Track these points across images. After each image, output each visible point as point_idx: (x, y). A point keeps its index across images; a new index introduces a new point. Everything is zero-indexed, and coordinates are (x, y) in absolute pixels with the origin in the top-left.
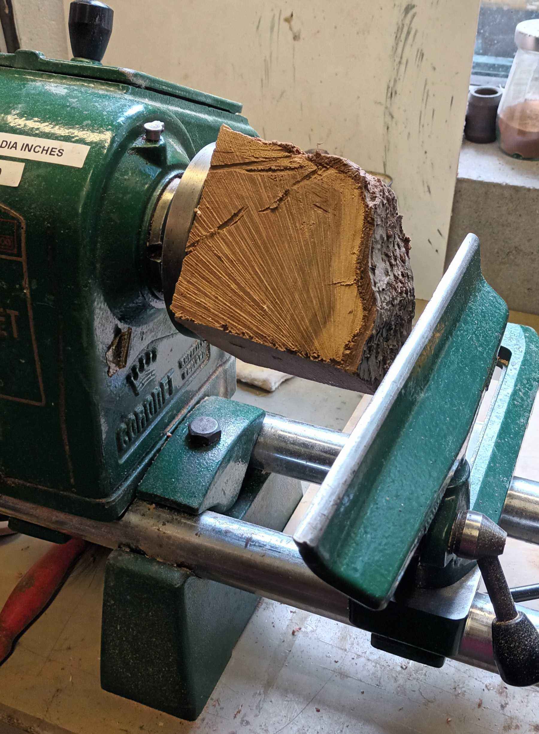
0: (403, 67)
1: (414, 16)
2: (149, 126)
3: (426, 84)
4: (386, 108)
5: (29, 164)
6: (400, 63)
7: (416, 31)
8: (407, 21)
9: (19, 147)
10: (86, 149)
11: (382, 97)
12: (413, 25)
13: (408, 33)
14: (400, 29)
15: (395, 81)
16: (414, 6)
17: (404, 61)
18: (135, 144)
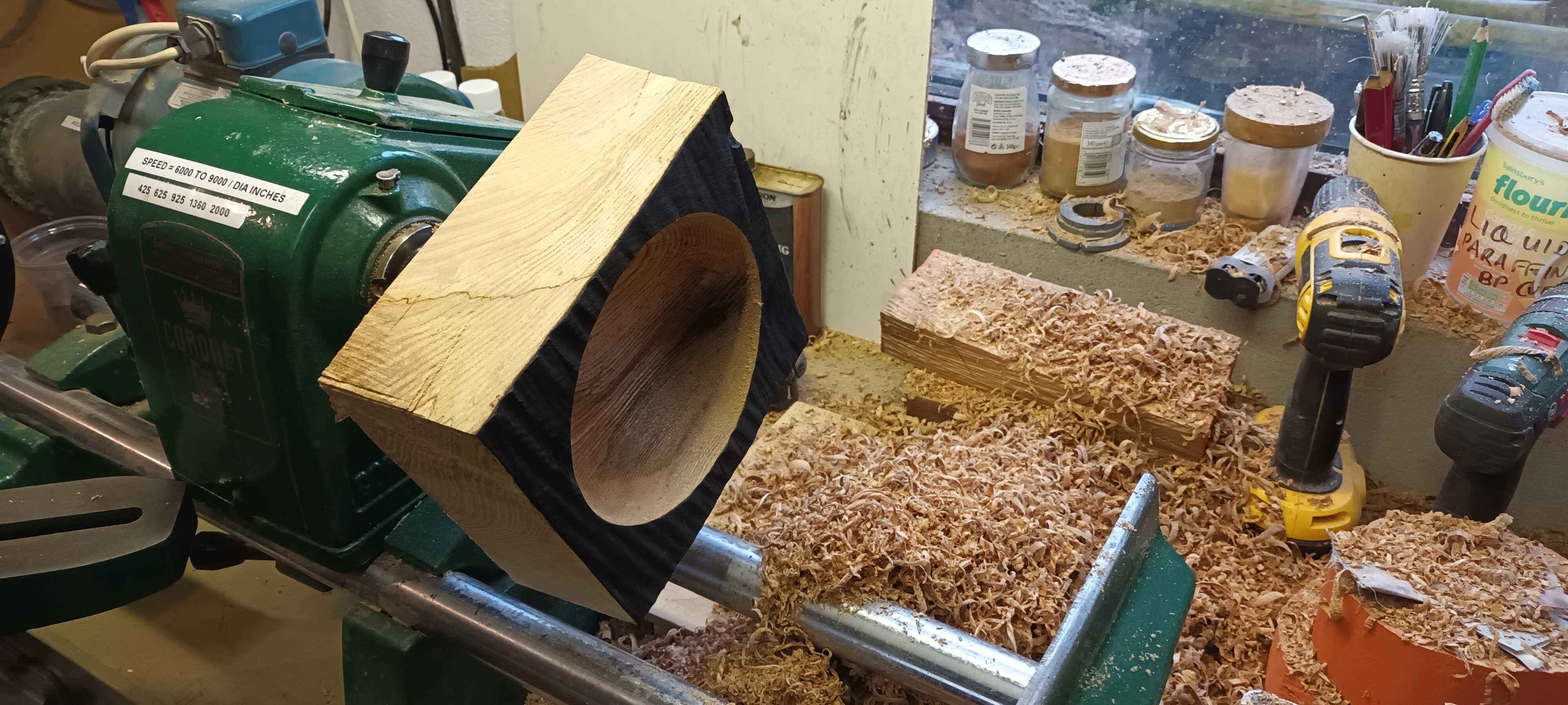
0: (855, 84)
1: (865, 29)
3: (880, 106)
4: (840, 128)
5: (254, 208)
6: (852, 80)
7: (867, 47)
8: (858, 35)
9: (249, 189)
10: (305, 196)
11: (836, 117)
12: (864, 39)
13: (860, 48)
14: (850, 43)
15: (848, 99)
16: (864, 20)
17: (856, 78)
18: (366, 191)
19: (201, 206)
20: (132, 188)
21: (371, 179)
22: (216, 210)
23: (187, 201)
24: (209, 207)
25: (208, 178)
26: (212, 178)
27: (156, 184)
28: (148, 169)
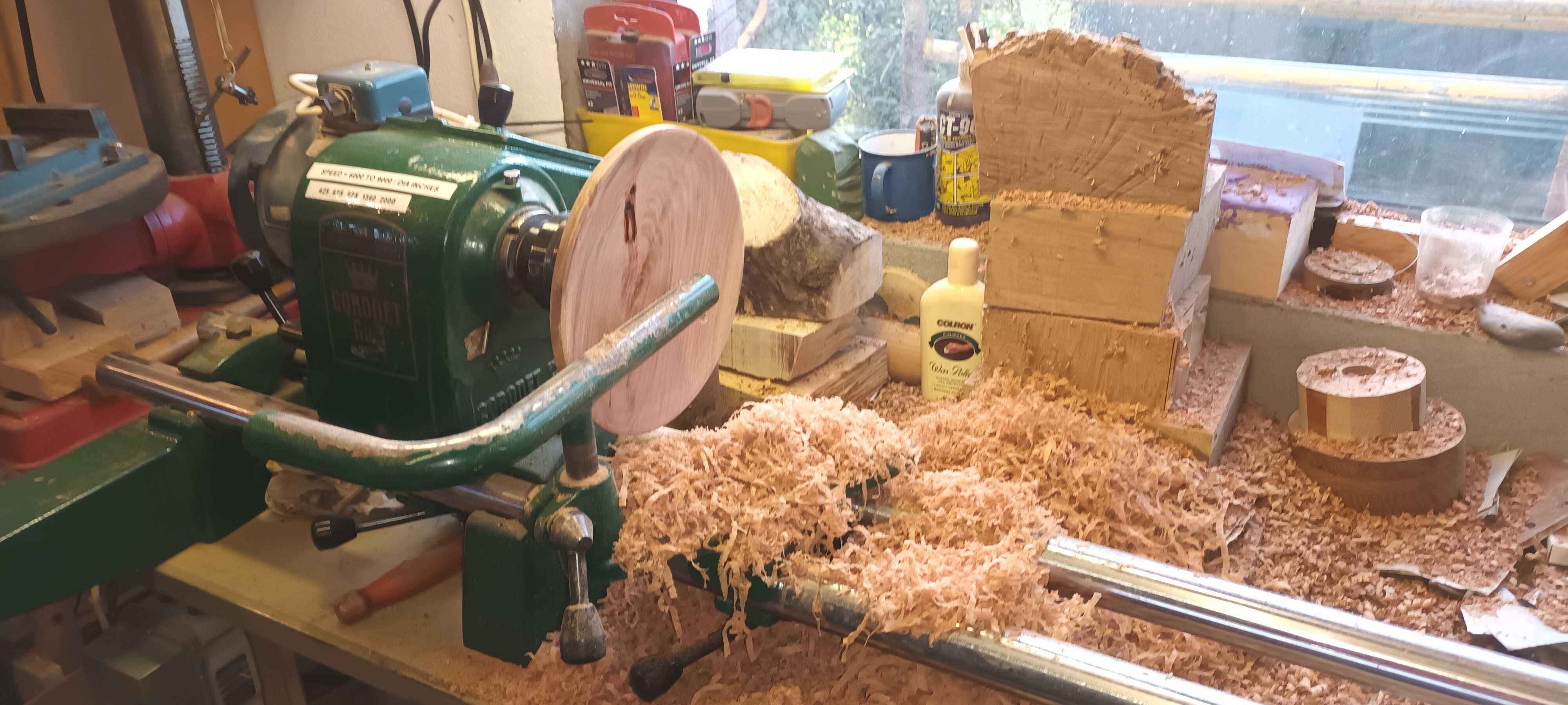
2: (507, 174)
5: (415, 197)
9: (410, 184)
10: (453, 187)
18: (496, 185)
19: (372, 198)
20: (313, 192)
21: (499, 176)
22: (384, 200)
23: (360, 196)
24: (379, 198)
25: (377, 178)
26: (380, 179)
27: (332, 187)
28: (327, 177)
